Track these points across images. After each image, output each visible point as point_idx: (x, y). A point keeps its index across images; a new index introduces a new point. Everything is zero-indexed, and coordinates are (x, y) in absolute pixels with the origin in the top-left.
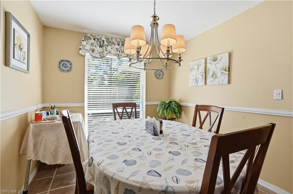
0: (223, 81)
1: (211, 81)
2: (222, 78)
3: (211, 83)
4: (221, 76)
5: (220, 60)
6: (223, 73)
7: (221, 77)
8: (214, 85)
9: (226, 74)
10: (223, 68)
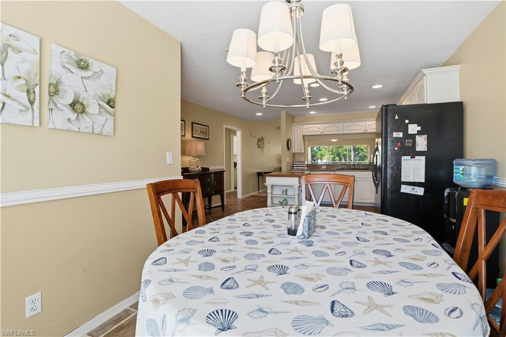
0: (103, 126)
1: (69, 119)
2: (101, 119)
3: (69, 125)
4: (99, 114)
5: (98, 75)
6: (104, 109)
7: (99, 116)
8: (79, 132)
9: (109, 113)
10: (104, 98)
